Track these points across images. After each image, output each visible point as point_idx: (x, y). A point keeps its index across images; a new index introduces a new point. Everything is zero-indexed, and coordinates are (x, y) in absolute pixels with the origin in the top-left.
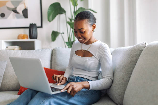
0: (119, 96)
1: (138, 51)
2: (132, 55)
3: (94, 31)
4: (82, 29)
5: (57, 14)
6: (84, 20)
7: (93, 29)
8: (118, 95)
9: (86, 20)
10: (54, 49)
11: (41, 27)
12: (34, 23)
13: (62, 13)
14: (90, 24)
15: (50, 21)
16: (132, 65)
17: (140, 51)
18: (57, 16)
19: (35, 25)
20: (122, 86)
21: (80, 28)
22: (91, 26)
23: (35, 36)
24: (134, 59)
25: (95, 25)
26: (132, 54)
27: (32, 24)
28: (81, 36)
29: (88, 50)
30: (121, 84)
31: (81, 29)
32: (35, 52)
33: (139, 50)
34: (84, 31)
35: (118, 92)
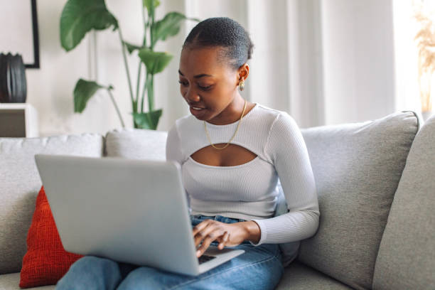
0: (357, 261)
1: (398, 135)
2: (383, 145)
3: (243, 85)
4: (203, 78)
5: (88, 30)
6: (213, 48)
7: (240, 79)
8: (353, 260)
9: (222, 48)
10: (108, 134)
11: (36, 65)
12: (14, 53)
13: (103, 28)
14: (232, 65)
15: (68, 50)
16: (386, 174)
17: (406, 133)
18: (89, 36)
19: (18, 57)
20: (361, 231)
21: (200, 73)
22: (233, 69)
23: (20, 94)
24: (391, 156)
25: (247, 67)
26: (380, 144)
27: (9, 54)
28: (198, 98)
29: (232, 142)
30: (357, 227)
31: (203, 75)
32: (48, 141)
33: (401, 132)
34: (212, 83)
35: (351, 250)
